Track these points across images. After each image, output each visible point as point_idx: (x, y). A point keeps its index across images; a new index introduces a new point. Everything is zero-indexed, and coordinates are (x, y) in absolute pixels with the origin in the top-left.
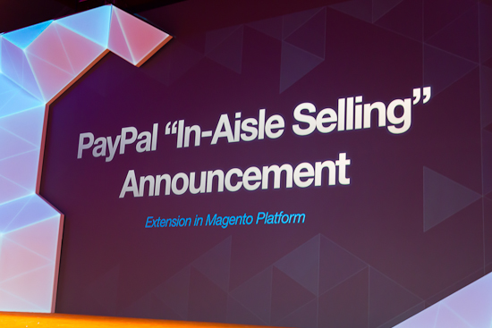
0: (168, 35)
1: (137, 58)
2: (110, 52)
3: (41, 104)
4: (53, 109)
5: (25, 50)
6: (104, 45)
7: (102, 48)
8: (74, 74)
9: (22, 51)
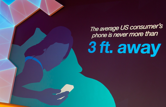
0: (62, 6)
1: (50, 13)
2: (40, 9)
3: (13, 26)
4: (17, 28)
5: (9, 6)
6: (39, 7)
7: (37, 8)
8: (26, 16)
9: (8, 6)
